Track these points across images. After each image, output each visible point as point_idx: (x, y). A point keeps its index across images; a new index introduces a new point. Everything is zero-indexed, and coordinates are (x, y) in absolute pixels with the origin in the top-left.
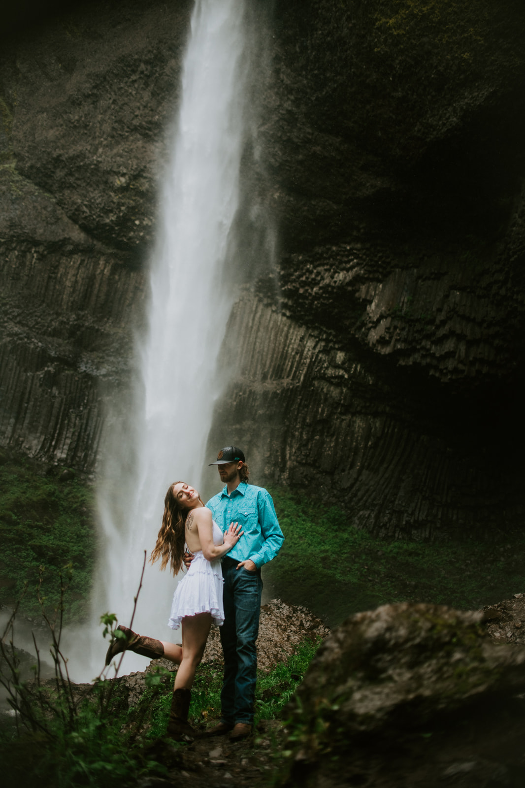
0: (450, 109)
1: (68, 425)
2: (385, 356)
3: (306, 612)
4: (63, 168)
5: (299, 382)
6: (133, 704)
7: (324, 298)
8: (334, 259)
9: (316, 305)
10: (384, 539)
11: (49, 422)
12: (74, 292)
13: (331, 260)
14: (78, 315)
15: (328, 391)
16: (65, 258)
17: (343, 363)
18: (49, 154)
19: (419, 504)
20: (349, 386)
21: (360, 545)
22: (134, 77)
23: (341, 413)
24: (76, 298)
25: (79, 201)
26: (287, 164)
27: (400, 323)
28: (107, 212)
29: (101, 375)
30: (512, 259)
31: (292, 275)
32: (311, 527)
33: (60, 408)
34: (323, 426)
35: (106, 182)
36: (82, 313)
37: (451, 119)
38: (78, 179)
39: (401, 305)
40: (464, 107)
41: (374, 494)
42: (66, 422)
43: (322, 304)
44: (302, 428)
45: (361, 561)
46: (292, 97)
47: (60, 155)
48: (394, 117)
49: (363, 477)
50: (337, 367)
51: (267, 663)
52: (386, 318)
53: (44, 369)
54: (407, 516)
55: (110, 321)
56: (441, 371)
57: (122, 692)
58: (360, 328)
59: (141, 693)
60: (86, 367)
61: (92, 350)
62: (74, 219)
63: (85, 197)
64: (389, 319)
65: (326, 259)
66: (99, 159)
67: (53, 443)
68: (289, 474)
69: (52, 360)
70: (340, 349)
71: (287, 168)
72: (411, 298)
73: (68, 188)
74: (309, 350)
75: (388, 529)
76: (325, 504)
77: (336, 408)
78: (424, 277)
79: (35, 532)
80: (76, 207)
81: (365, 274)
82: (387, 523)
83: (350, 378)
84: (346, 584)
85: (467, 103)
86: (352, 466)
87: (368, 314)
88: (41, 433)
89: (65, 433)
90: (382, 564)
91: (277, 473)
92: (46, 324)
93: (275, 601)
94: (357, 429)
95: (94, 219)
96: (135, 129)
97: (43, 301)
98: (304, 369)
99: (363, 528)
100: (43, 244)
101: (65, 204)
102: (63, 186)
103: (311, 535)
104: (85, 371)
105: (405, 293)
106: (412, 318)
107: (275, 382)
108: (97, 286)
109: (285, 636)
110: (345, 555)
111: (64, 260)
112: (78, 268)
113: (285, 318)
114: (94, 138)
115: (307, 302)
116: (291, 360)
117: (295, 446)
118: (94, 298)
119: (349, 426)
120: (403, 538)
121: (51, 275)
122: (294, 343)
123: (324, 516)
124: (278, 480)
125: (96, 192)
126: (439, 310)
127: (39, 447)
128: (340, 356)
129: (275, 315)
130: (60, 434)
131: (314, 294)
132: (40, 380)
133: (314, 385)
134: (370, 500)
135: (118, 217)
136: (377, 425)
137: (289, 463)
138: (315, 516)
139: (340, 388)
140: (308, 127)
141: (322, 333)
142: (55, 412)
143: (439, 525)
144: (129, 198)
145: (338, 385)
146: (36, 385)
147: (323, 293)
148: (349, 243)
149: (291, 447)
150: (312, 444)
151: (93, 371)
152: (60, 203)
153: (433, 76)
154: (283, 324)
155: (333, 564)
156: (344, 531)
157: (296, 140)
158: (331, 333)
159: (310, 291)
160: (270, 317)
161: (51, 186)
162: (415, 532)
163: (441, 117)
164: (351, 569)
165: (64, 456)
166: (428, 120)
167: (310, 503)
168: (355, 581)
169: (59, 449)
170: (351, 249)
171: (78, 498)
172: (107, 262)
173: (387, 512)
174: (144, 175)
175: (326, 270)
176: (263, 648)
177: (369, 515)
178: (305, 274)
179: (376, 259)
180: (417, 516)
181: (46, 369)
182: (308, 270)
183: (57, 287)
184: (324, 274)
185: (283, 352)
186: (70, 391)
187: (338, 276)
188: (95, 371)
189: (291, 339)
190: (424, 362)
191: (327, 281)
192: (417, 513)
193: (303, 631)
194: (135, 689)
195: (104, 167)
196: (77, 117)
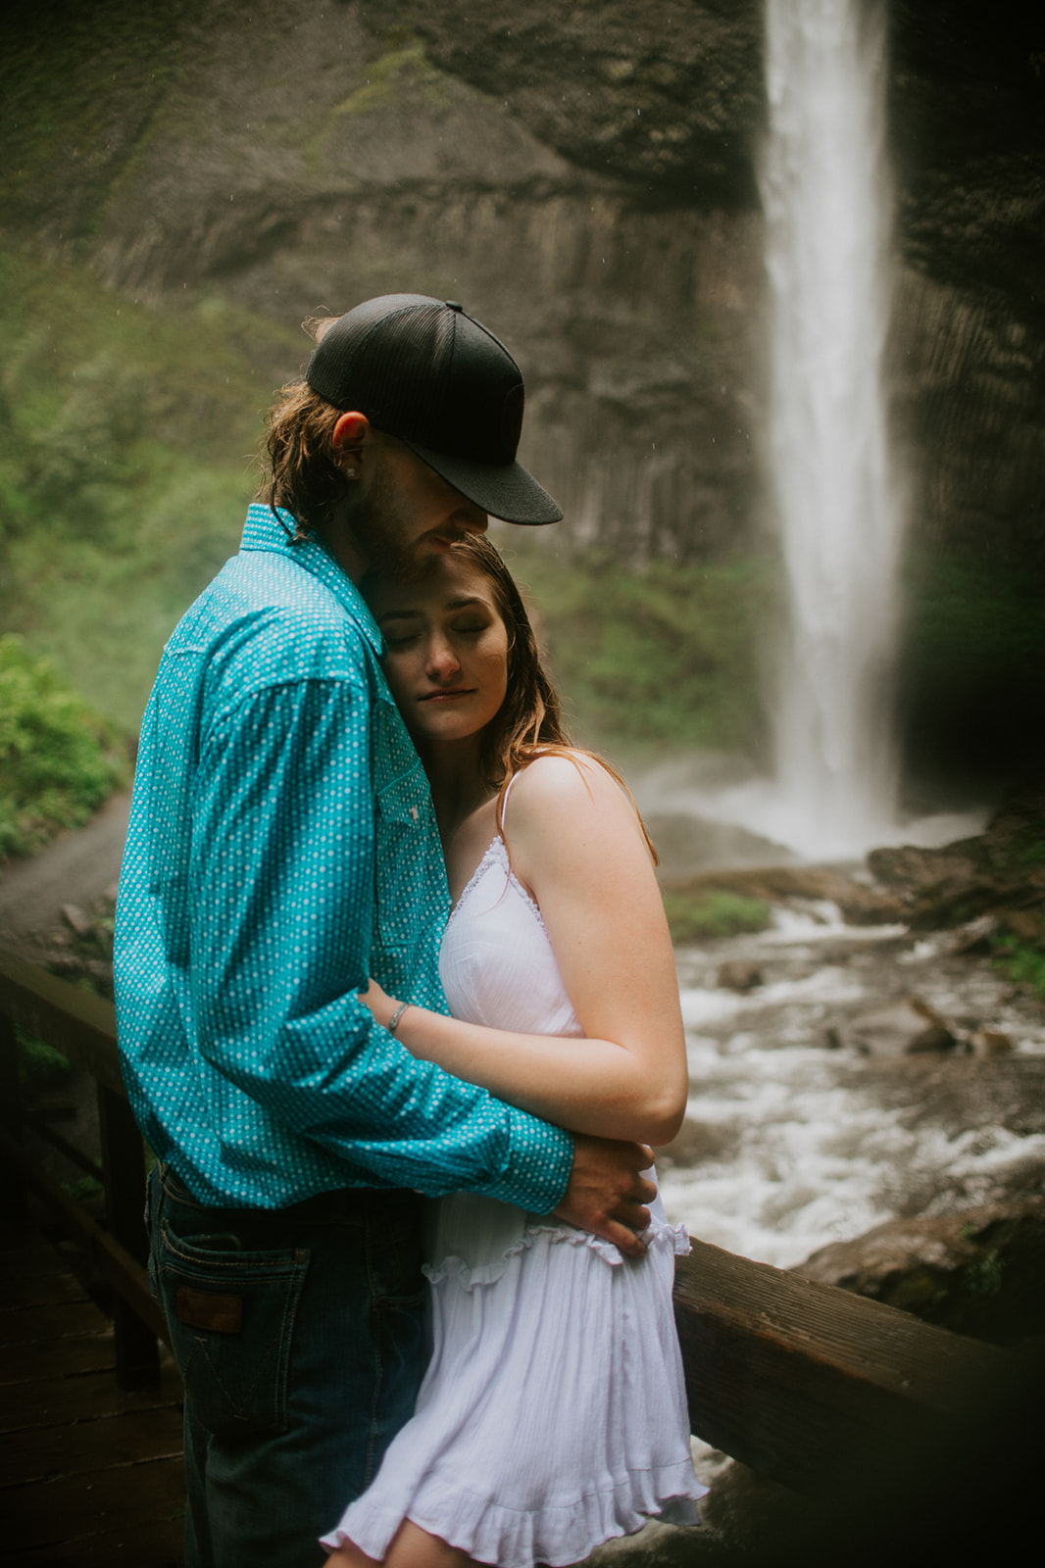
4: (513, 50)
5: (946, 377)
7: (987, 242)
8: (1000, 177)
9: (971, 252)
13: (997, 178)
15: (1000, 389)
16: (535, 208)
17: (1023, 343)
18: (484, 27)
20: (1034, 380)
25: (547, 105)
28: (600, 121)
31: (931, 205)
35: (595, 72)
43: (983, 250)
44: (961, 452)
47: (504, 30)
61: (602, 355)
62: (545, 134)
65: (986, 177)
66: (578, 32)
68: (946, 524)
73: (528, 84)
74: (960, 322)
77: (1015, 417)
80: (543, 116)
83: (1036, 366)
98: (953, 353)
100: (503, 188)
108: (596, 248)
111: (535, 212)
113: (918, 275)
115: (956, 248)
116: (931, 343)
122: (935, 312)
125: (577, 87)
128: (1016, 332)
131: (968, 235)
133: (976, 383)
137: (944, 507)
139: (1018, 384)
141: (982, 294)
144: (639, 96)
145: (1015, 380)
147: (985, 233)
148: (1027, 152)
152: (515, 112)
154: (915, 284)
158: (996, 293)
159: (960, 230)
161: (495, 83)
170: (1031, 161)
172: (606, 204)
175: (988, 196)
178: (951, 203)
182: (956, 197)
184: (986, 203)
187: (1010, 206)
189: (930, 306)
191: (992, 214)
195: (591, 45)
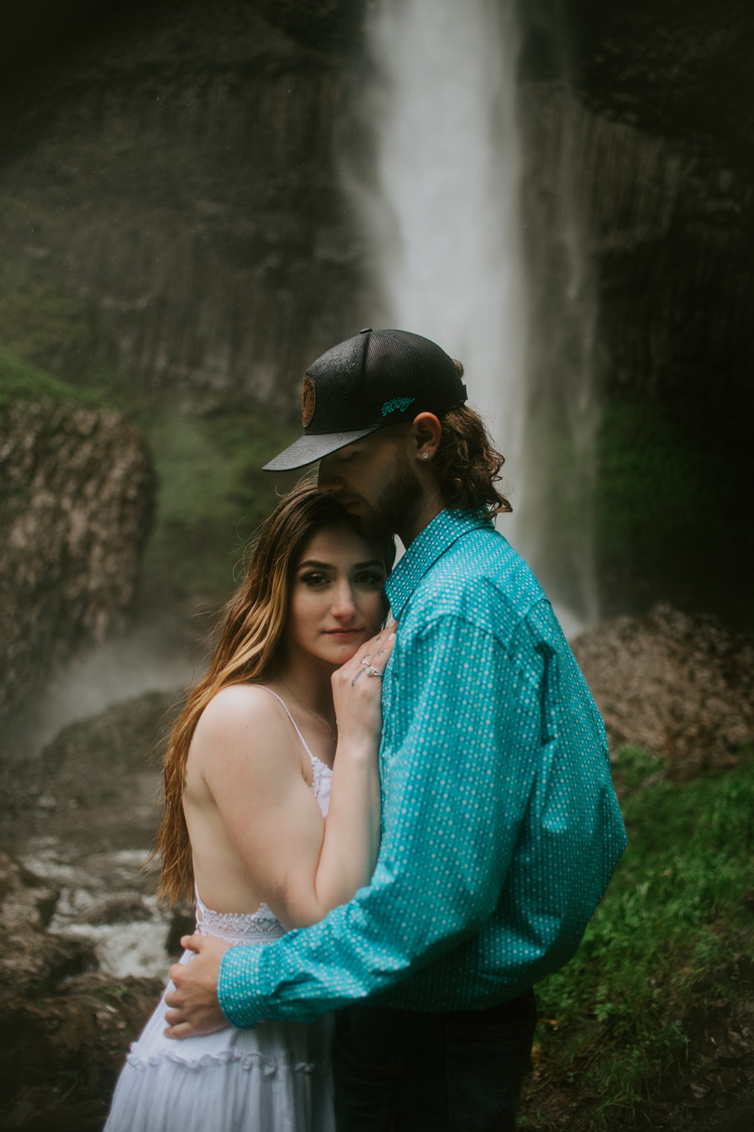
3: (718, 623)
5: (662, 231)
7: (692, 83)
12: (290, 137)
14: (302, 172)
15: (711, 237)
17: (732, 188)
20: (744, 225)
31: (634, 51)
36: (307, 169)
44: (673, 302)
50: (721, 195)
51: (660, 726)
60: (325, 252)
61: (330, 223)
62: (273, 18)
68: (658, 377)
69: (273, 247)
70: (725, 166)
83: (745, 211)
88: (272, 362)
91: (640, 378)
93: (662, 608)
98: (668, 209)
100: (233, 68)
104: (325, 258)
107: (621, 234)
109: (685, 670)
113: (630, 129)
115: (663, 94)
117: (665, 332)
124: (642, 389)
128: (725, 178)
129: (612, 124)
131: (672, 78)
133: (686, 231)
137: (656, 361)
139: (728, 230)
141: (693, 143)
145: (724, 226)
147: (690, 73)
149: (658, 335)
150: (690, 326)
154: (628, 138)
158: (706, 141)
159: (665, 74)
160: (606, 130)
175: (690, 33)
176: (648, 697)
178: (654, 46)
181: (264, 263)
182: (659, 39)
184: (688, 41)
187: (712, 39)
193: (717, 661)
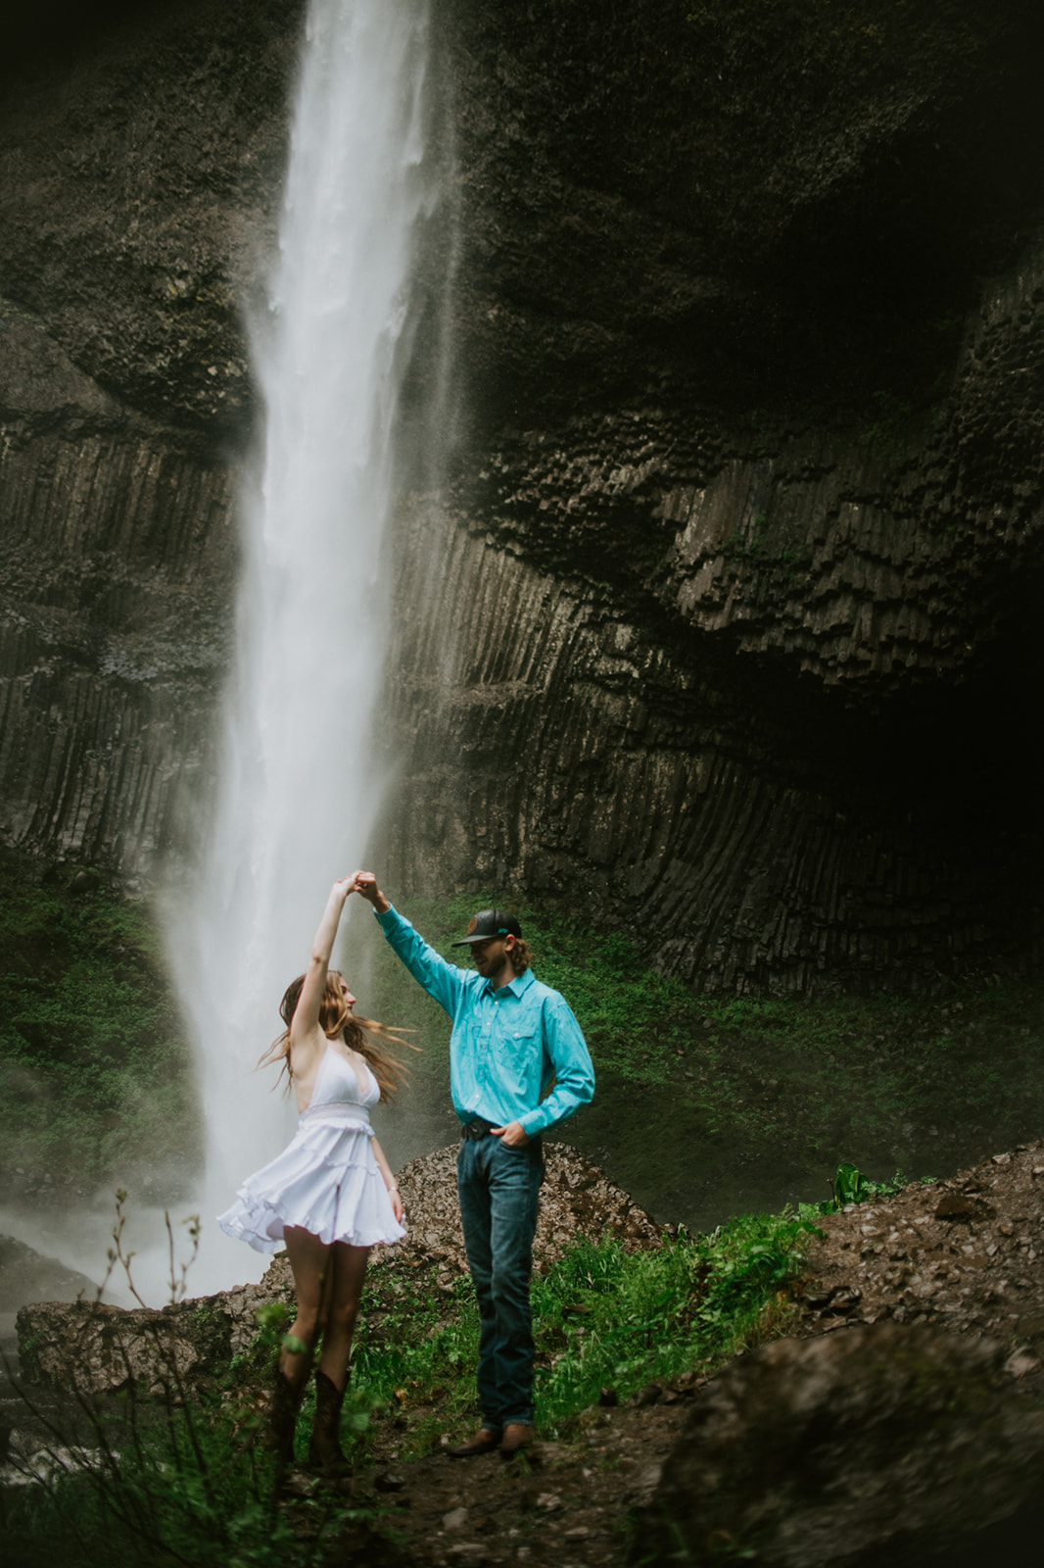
0: (840, 139)
1: (84, 779)
2: (713, 633)
3: (572, 1154)
4: (59, 261)
5: (541, 688)
6: (241, 1349)
7: (591, 519)
8: (607, 441)
9: (573, 533)
10: (714, 994)
11: (46, 776)
12: (87, 513)
13: (603, 442)
14: (96, 560)
15: (601, 704)
16: (68, 445)
17: (630, 648)
18: (29, 232)
19: (782, 926)
20: (642, 693)
21: (668, 1007)
22: (199, 74)
23: (627, 748)
24: (93, 525)
25: (94, 329)
26: (512, 250)
27: (741, 568)
28: (151, 350)
29: (146, 680)
30: (964, 441)
31: (526, 473)
32: (571, 973)
33: (66, 748)
34: (592, 773)
35: (147, 291)
36: (105, 556)
37: (841, 160)
38: (90, 284)
39: (743, 533)
40: (868, 135)
41: (694, 905)
42: (80, 775)
43: (587, 531)
44: (550, 777)
45: (670, 1040)
46: (522, 115)
47: (52, 236)
48: (726, 155)
49: (672, 874)
50: (617, 655)
52: (713, 558)
53: (32, 670)
54: (759, 949)
55: (162, 571)
56: (824, 663)
57: (218, 1326)
58: (661, 579)
59: (254, 1327)
60: (116, 665)
61: (129, 630)
62: (84, 365)
63: (106, 321)
64: (720, 560)
65: (592, 440)
66: (133, 243)
67: (55, 818)
68: (525, 869)
69: (48, 651)
70: (623, 620)
71: (513, 258)
72: (763, 519)
73: (71, 302)
74: (561, 623)
75: (723, 974)
76: (596, 928)
77: (617, 738)
78: (788, 476)
79: (24, 997)
80: (87, 340)
81: (670, 470)
82: (719, 963)
83: (643, 677)
84: (641, 1087)
85: (873, 127)
86: (650, 850)
87: (678, 551)
88: (31, 799)
89: (77, 796)
90: (712, 1044)
91: (502, 868)
92: (34, 580)
94: (658, 779)
95: (125, 366)
96: (203, 181)
97: (26, 534)
98: (551, 660)
99: (673, 974)
100: (21, 417)
101: (64, 335)
102: (61, 298)
103: (572, 991)
104: (114, 672)
105: (750, 508)
106: (766, 558)
107: (494, 687)
108: (134, 500)
110: (640, 1029)
111: (65, 449)
112: (96, 465)
113: (511, 560)
114: (121, 200)
115: (556, 527)
116: (525, 644)
117: (537, 814)
118: (128, 526)
119: (642, 772)
120: (752, 991)
121: (41, 479)
122: (530, 610)
123: (596, 952)
124: (504, 883)
125: (129, 310)
126: (820, 542)
127: (27, 828)
128: (623, 634)
129: (491, 552)
130: (68, 799)
131: (569, 511)
132: (25, 692)
133: (571, 694)
134: (685, 919)
135: (174, 361)
136: (699, 769)
137: (524, 847)
138: (577, 951)
139: (622, 697)
140: (554, 177)
141: (587, 589)
142: (55, 755)
143: (821, 966)
144: (194, 322)
145: (618, 692)
146: (16, 702)
147: (588, 509)
148: (639, 410)
149: (529, 816)
150: (569, 810)
151: (130, 671)
152: (54, 333)
153: (804, 72)
154: (509, 571)
155: (616, 1048)
156: (636, 980)
157: (530, 203)
158: (604, 588)
159: (560, 504)
160: (483, 558)
161: (36, 298)
162: (776, 980)
163: (820, 155)
164: (651, 1056)
165: (77, 843)
166: (795, 161)
167: (569, 925)
168: (661, 1079)
169: (67, 829)
170: (643, 421)
171: (109, 926)
172: (153, 451)
173: (720, 942)
174: (225, 275)
175: (593, 463)
177: (685, 947)
178: (550, 471)
179: (692, 441)
180: (779, 947)
181: (36, 669)
182: (556, 463)
183: (54, 504)
184: (590, 471)
185: (509, 627)
186: (85, 713)
187: (617, 474)
188: (135, 671)
189: (526, 602)
190: (789, 647)
191: (595, 485)
192: (778, 942)
194: (244, 1319)
195: (143, 258)
196: (84, 157)
